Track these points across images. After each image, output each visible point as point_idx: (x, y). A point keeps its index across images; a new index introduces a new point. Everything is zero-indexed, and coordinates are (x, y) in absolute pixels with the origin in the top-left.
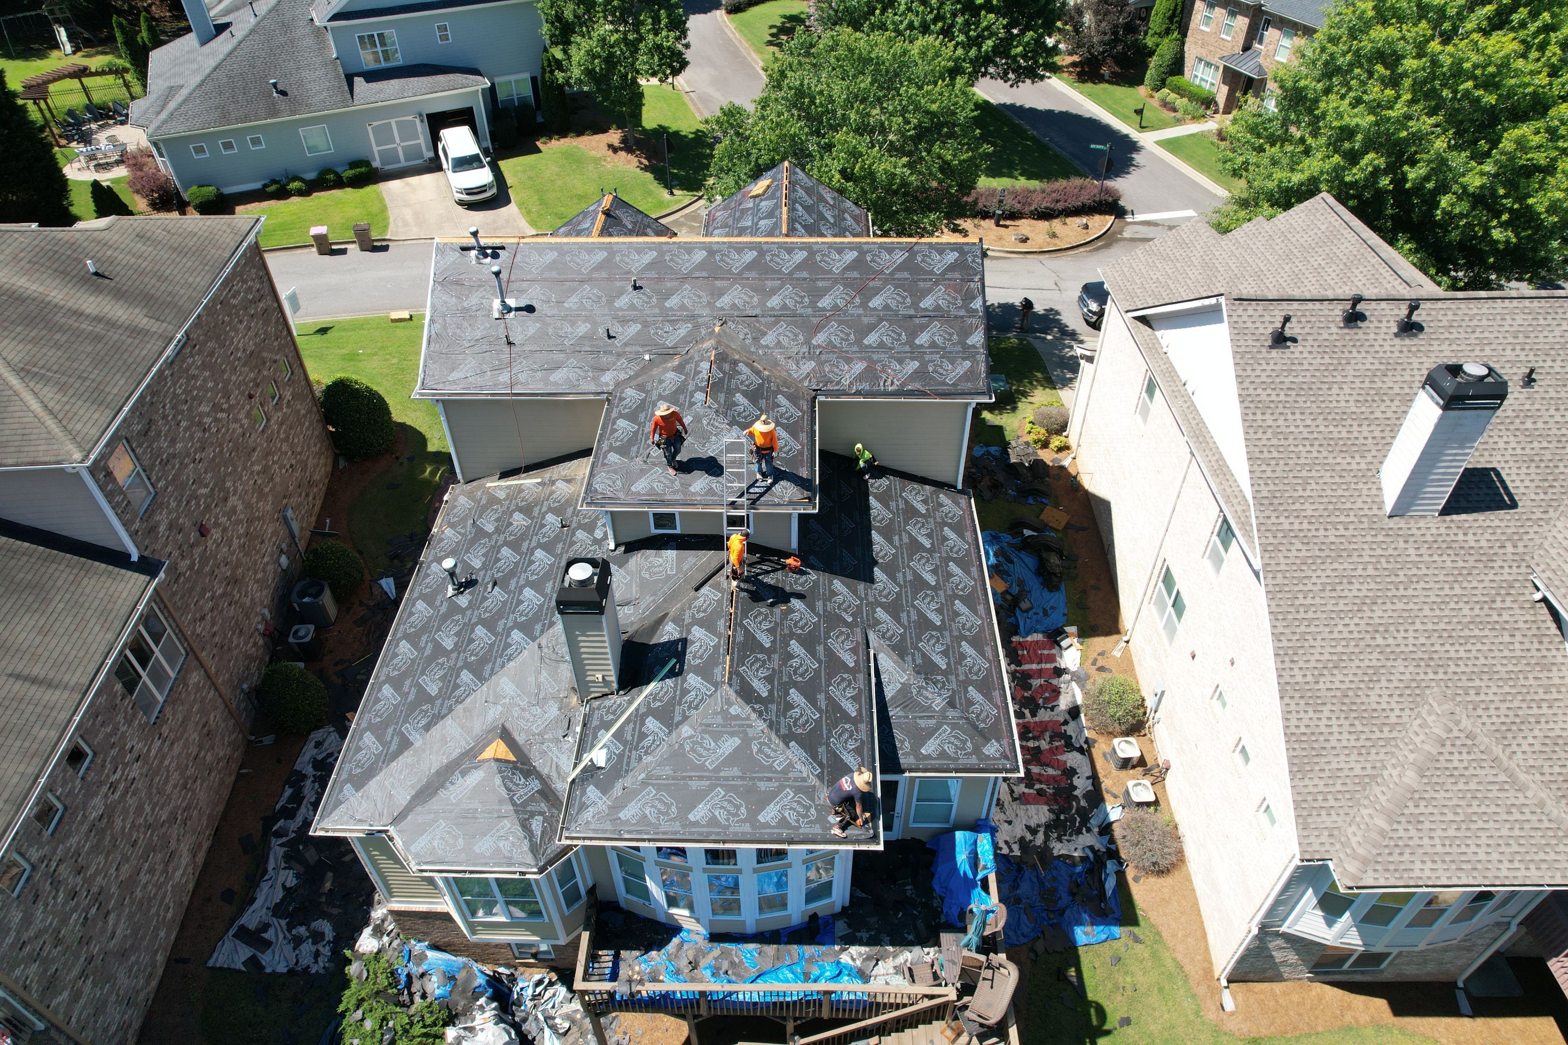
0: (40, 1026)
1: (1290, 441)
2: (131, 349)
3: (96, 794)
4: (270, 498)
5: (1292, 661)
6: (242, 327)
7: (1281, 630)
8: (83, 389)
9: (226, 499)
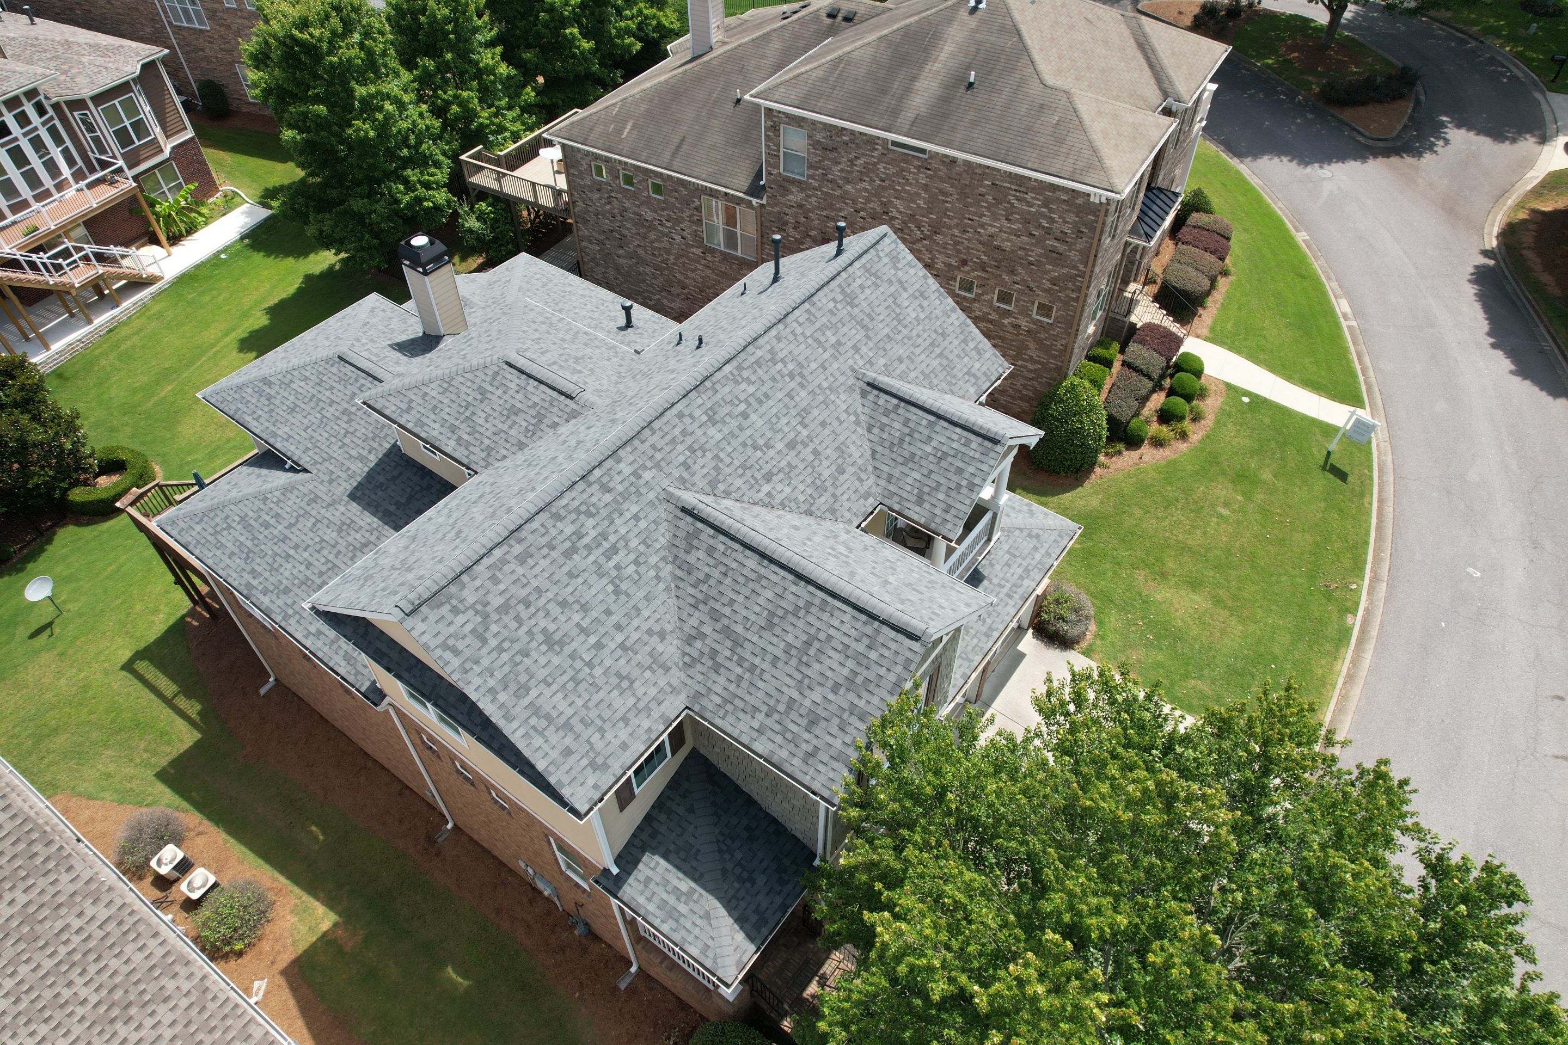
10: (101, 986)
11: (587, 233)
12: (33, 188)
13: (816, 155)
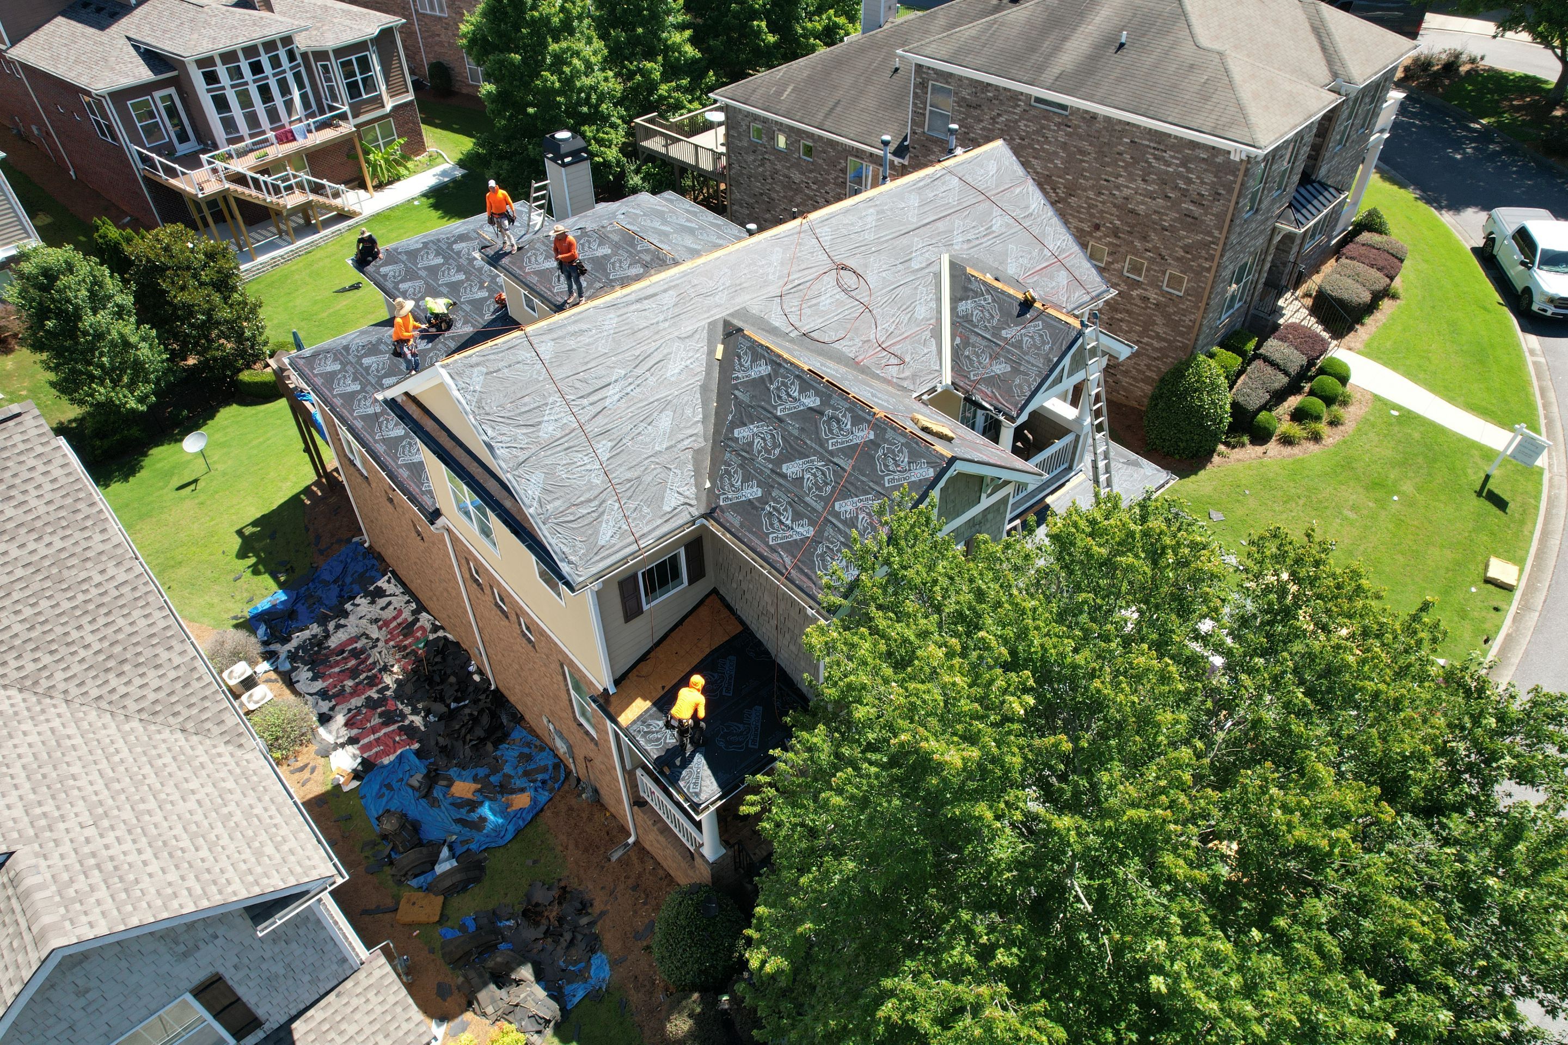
10: (105, 637)
11: (739, 196)
12: (272, 122)
13: (960, 112)
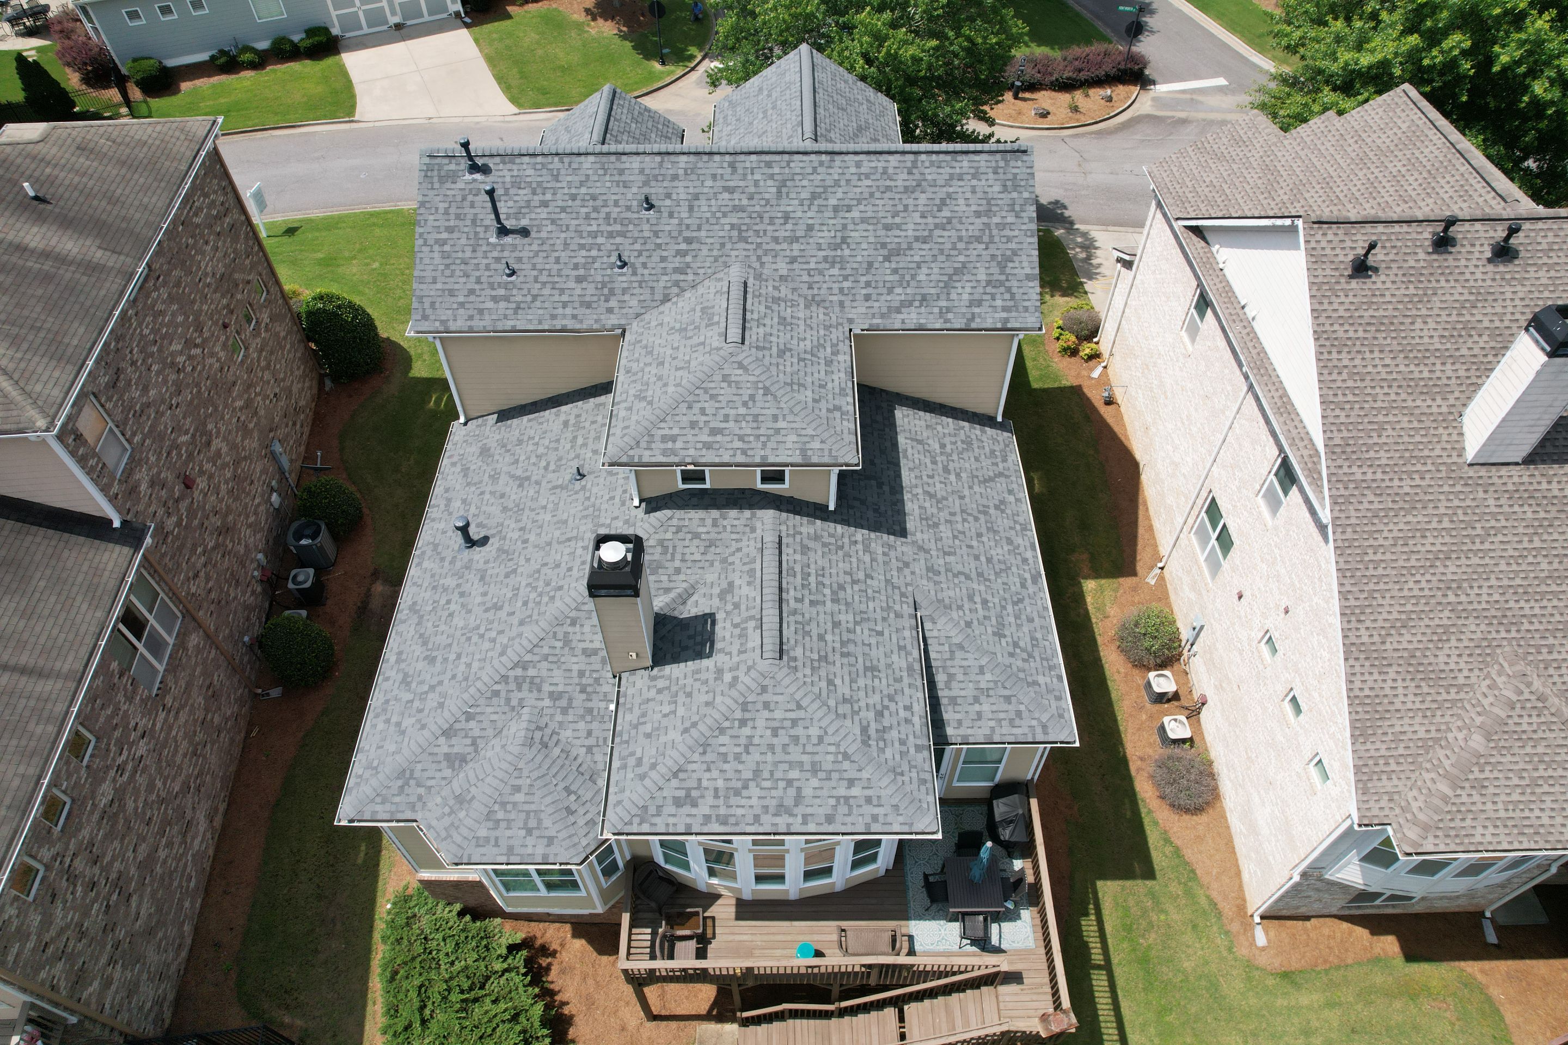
0: (73, 1020)
1: (1367, 383)
2: (87, 289)
3: (104, 780)
4: (256, 434)
5: (1359, 621)
6: (208, 248)
7: (1348, 588)
8: (38, 341)
9: (209, 444)
